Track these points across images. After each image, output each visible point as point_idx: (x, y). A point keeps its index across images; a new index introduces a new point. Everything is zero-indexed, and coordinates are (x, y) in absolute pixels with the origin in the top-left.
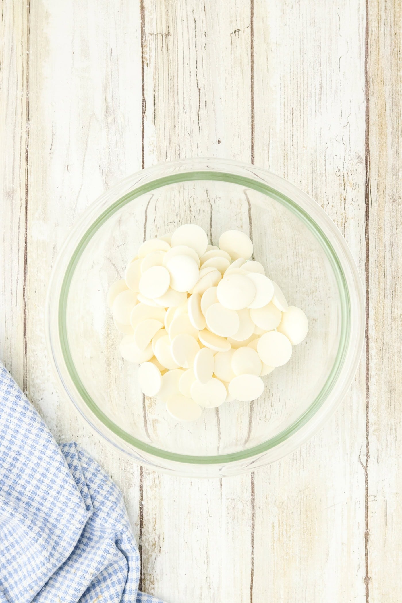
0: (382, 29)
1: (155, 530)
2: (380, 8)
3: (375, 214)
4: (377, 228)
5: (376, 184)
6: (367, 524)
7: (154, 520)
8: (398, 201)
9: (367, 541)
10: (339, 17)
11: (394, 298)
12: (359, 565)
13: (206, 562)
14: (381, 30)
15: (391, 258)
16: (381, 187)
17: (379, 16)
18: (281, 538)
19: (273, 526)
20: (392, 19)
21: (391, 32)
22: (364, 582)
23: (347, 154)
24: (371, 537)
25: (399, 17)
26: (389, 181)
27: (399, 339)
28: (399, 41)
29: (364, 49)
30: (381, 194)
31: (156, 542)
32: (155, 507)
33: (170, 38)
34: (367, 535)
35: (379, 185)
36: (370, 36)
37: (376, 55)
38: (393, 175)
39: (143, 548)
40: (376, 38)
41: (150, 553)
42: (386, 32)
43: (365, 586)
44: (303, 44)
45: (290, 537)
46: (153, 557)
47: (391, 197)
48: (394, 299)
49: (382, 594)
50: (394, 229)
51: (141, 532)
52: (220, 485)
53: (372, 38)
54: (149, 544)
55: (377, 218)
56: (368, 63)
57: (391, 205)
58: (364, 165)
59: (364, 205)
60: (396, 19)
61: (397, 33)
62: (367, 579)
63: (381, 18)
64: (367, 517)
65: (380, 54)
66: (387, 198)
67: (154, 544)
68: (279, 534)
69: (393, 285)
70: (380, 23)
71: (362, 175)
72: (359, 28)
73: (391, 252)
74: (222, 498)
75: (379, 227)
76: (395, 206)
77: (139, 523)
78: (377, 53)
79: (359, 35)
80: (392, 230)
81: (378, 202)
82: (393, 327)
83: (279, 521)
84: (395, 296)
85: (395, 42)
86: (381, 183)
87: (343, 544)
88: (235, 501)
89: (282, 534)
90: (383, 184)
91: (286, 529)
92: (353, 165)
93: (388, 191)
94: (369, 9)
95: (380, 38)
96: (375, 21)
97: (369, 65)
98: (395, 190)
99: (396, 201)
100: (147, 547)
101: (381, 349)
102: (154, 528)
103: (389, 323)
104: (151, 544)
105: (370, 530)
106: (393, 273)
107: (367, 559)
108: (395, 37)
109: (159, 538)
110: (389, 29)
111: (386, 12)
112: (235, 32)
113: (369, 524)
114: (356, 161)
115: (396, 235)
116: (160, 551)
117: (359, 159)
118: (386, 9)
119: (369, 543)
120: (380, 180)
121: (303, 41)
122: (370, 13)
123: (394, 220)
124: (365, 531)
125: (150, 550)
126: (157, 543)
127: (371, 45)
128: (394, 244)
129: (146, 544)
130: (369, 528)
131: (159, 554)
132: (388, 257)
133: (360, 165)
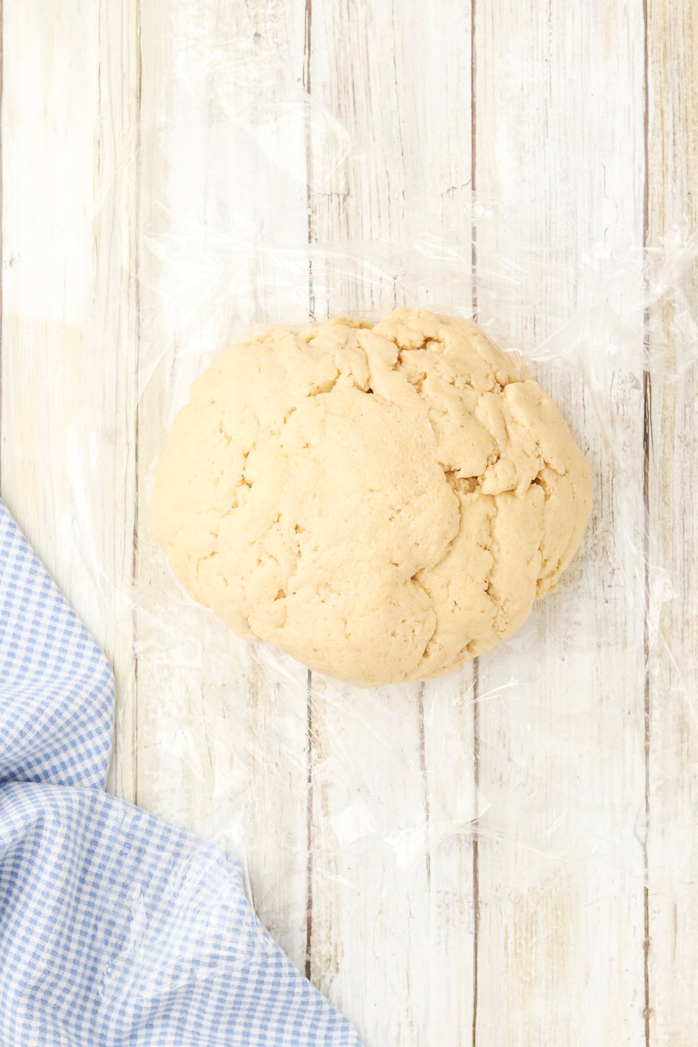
0: (670, 186)
1: (330, 938)
2: (665, 154)
3: (658, 465)
4: (661, 486)
5: (659, 421)
6: (647, 930)
7: (329, 923)
8: (693, 445)
9: (646, 954)
10: (604, 168)
11: (686, 590)
12: (635, 991)
13: (406, 986)
14: (667, 188)
15: (682, 530)
16: (668, 424)
17: (665, 167)
18: (518, 951)
19: (506, 933)
20: (685, 171)
21: (682, 190)
22: (642, 1015)
23: (616, 375)
24: (653, 949)
25: (695, 168)
26: (679, 414)
27: (694, 652)
28: (694, 203)
29: (641, 216)
30: (667, 435)
31: (331, 956)
32: (331, 904)
33: (351, 201)
34: (647, 945)
35: (665, 421)
36: (650, 197)
37: (660, 225)
38: (685, 406)
39: (312, 966)
40: (660, 200)
41: (323, 973)
42: (674, 191)
43: (643, 1021)
44: (550, 209)
45: (532, 948)
46: (328, 979)
47: (682, 439)
48: (686, 593)
49: (670, 1034)
50: (687, 488)
51: (309, 941)
52: (426, 872)
53: (653, 201)
54: (320, 960)
55: (661, 471)
56: (648, 237)
57: (682, 451)
58: (642, 391)
59: (642, 451)
60: (690, 171)
61: (692, 193)
62: (647, 1012)
63: (667, 169)
64: (647, 918)
65: (666, 224)
66: (677, 441)
67: (329, 960)
68: (515, 944)
69: (686, 572)
70: (665, 177)
71: (639, 406)
72: (634, 185)
73: (681, 522)
74: (429, 891)
75: (664, 485)
76: (688, 452)
77: (305, 927)
78: (662, 221)
79: (635, 196)
80: (684, 489)
81: (662, 446)
82: (686, 635)
83: (515, 924)
84: (689, 588)
85: (688, 206)
86: (668, 419)
87: (611, 958)
88: (450, 895)
89: (520, 944)
90: (669, 419)
91: (526, 938)
92: (624, 391)
93: (677, 431)
94: (650, 156)
95: (665, 199)
96: (658, 175)
97: (649, 240)
98: (688, 429)
99: (690, 444)
100: (318, 963)
101: (668, 666)
102: (329, 935)
103: (680, 627)
104: (324, 959)
105: (651, 938)
106: (686, 553)
107: (647, 980)
108: (689, 198)
109: (336, 950)
110: (679, 186)
111: (674, 161)
112: (448, 190)
113: (650, 930)
114: (629, 385)
115: (690, 496)
116: (337, 969)
117: (634, 382)
118: (675, 156)
119: (650, 958)
120: (665, 413)
121: (550, 204)
122: (651, 162)
123: (686, 474)
124: (644, 939)
125: (323, 969)
126: (333, 958)
127: (652, 209)
128: (687, 510)
129: (317, 960)
130: (650, 934)
131: (335, 975)
132: (677, 529)
133: (636, 391)
